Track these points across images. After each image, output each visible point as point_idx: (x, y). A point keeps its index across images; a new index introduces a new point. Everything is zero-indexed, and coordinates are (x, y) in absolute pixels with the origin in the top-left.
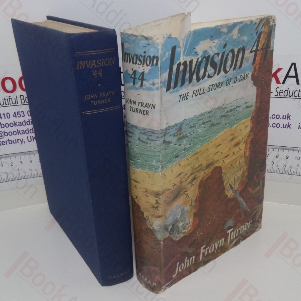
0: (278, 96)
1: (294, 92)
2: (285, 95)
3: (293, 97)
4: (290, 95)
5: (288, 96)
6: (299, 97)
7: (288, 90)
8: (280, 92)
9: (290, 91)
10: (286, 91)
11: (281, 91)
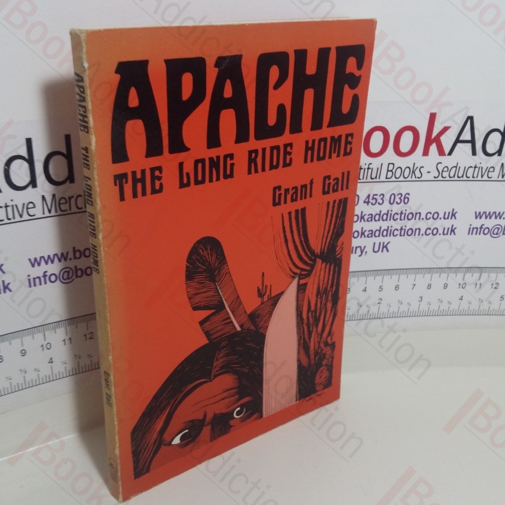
0: (440, 178)
1: (466, 170)
2: (451, 175)
3: (465, 178)
4: (460, 175)
5: (456, 178)
6: (473, 177)
7: (456, 167)
8: (443, 171)
9: (460, 167)
10: (453, 167)
11: (446, 169)
